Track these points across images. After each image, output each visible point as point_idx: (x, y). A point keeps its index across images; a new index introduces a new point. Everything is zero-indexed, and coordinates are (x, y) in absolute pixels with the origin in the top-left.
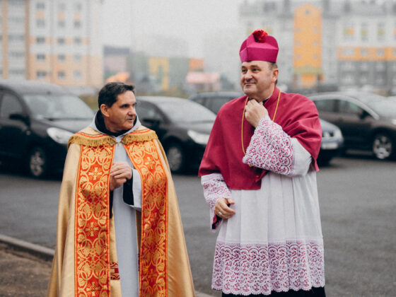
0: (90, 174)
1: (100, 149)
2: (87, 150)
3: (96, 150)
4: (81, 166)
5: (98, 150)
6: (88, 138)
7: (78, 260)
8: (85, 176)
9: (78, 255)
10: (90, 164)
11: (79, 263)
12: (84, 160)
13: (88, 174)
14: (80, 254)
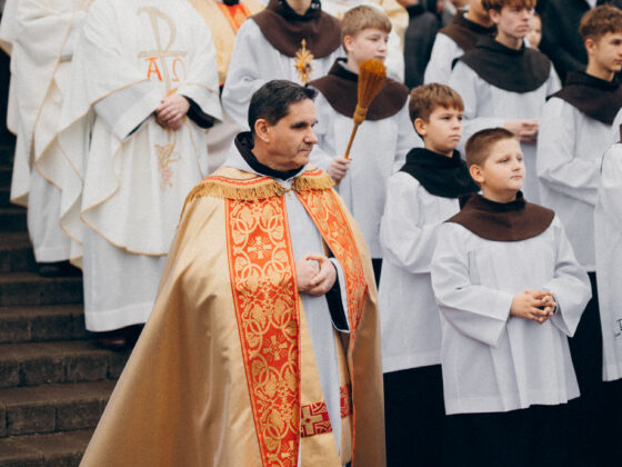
0: (249, 249)
1: (260, 205)
2: (239, 206)
3: (254, 205)
4: (232, 239)
5: (257, 206)
6: (236, 186)
7: (259, 406)
8: (241, 255)
9: (257, 398)
10: (248, 232)
11: (260, 411)
12: (236, 228)
13: (245, 250)
14: (261, 395)
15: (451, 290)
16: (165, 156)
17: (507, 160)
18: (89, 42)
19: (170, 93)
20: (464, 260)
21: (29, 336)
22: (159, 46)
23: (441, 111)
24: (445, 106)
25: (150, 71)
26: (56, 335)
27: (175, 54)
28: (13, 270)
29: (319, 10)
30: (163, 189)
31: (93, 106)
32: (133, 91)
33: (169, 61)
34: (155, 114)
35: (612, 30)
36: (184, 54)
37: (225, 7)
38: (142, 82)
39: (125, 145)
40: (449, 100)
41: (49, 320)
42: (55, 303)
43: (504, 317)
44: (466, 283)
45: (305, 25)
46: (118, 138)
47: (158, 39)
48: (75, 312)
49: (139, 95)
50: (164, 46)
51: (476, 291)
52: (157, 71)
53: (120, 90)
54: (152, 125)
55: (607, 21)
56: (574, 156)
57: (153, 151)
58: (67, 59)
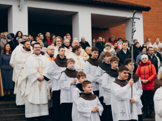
15: (81, 109)
16: (40, 86)
17: (89, 87)
18: (27, 65)
19: (41, 75)
20: (82, 103)
21: (14, 119)
22: (39, 66)
23: (82, 77)
24: (82, 76)
25: (37, 71)
26: (19, 119)
27: (42, 67)
28: (12, 107)
29: (66, 58)
30: (40, 92)
31: (27, 77)
32: (34, 75)
33: (41, 69)
34: (38, 79)
35: (115, 61)
36: (44, 67)
37: (50, 58)
38: (36, 73)
39: (32, 84)
40: (83, 75)
41: (18, 116)
42: (19, 113)
43: (91, 112)
44: (83, 108)
45: (63, 61)
46: (31, 83)
47: (39, 65)
48: (23, 114)
49: (35, 76)
50: (40, 66)
51: (85, 109)
52: (39, 71)
53: (32, 74)
54: (37, 81)
55: (113, 59)
56: (108, 83)
57: (38, 85)
58: (23, 68)
